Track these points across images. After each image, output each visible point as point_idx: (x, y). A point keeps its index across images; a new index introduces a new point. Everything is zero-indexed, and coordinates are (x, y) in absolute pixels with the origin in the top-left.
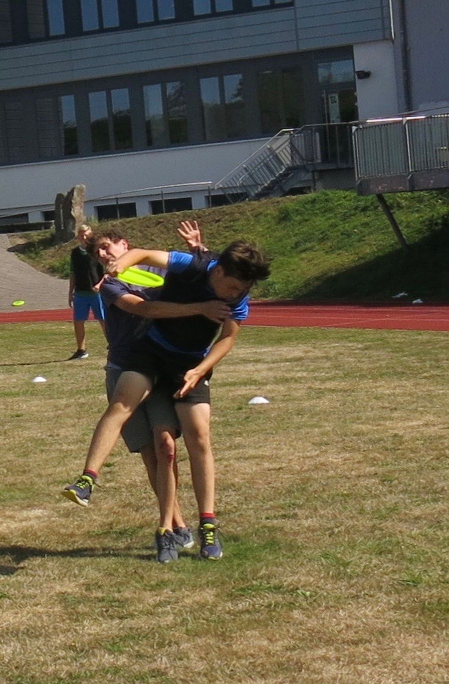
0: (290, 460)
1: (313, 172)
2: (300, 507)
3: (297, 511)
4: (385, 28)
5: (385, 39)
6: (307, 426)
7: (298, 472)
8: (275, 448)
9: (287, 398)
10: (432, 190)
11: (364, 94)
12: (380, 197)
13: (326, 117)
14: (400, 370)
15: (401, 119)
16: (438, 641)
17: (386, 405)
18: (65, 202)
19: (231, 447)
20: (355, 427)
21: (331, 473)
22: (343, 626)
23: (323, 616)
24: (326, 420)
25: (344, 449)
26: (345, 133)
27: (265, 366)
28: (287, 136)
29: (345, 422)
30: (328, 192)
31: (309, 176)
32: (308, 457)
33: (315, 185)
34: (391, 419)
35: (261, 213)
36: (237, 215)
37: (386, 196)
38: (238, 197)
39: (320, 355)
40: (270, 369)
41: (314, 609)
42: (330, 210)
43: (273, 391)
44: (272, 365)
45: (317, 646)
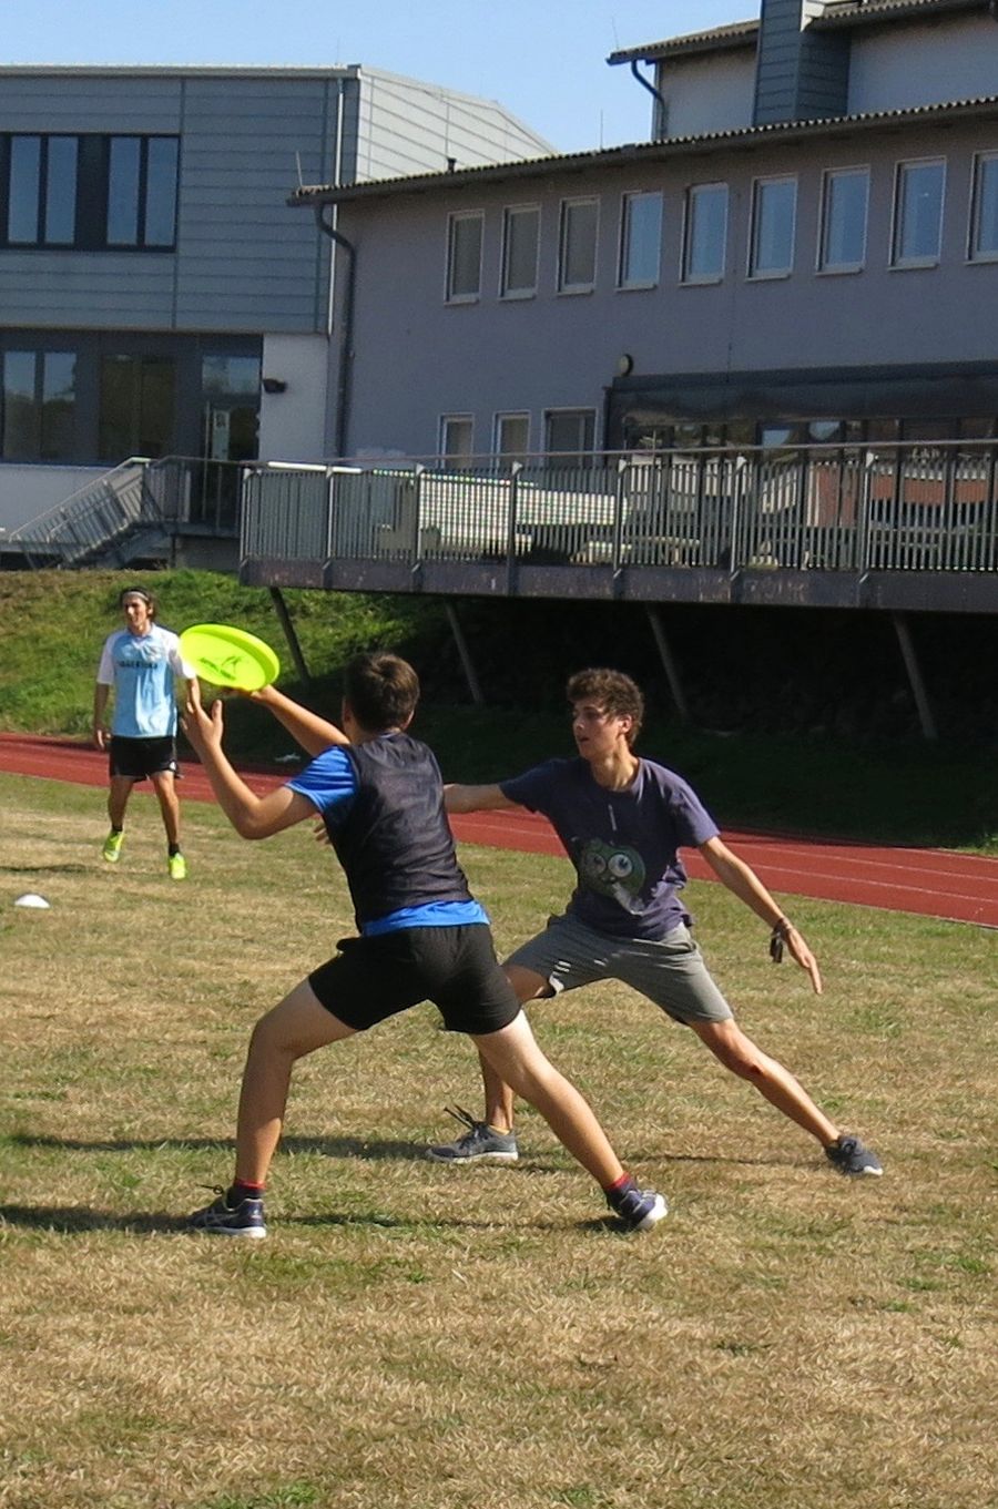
0: (70, 1005)
1: (174, 536)
2: (73, 1082)
3: (67, 1088)
4: (319, 314)
5: (316, 333)
6: (105, 953)
7: (80, 1027)
8: (47, 983)
9: (79, 904)
10: (359, 592)
11: (273, 419)
12: (275, 593)
13: (204, 449)
14: (268, 878)
15: (323, 468)
16: (260, 1320)
17: (238, 932)
20: (182, 961)
21: (133, 1032)
22: (113, 1281)
23: (83, 1263)
24: (137, 946)
25: (159, 997)
26: (233, 474)
27: (53, 846)
28: (138, 471)
29: (167, 952)
30: (193, 573)
31: (166, 542)
32: (98, 1003)
33: (174, 557)
34: (241, 955)
35: (79, 593)
36: (40, 591)
37: (286, 593)
38: (45, 561)
39: (144, 838)
40: (60, 853)
41: (72, 1250)
42: (194, 603)
43: (59, 889)
44: (63, 846)
45: (65, 1311)
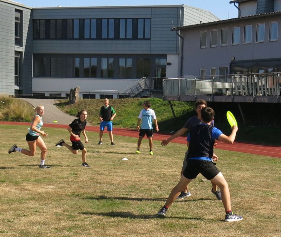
0: (132, 178)
1: (151, 92)
2: (133, 192)
3: (131, 193)
4: (177, 51)
5: (176, 54)
6: (139, 168)
7: (134, 182)
8: (128, 174)
9: (134, 159)
10: (185, 101)
11: (169, 70)
12: (169, 102)
13: (156, 75)
14: (168, 154)
15: (178, 79)
16: (167, 235)
17: (163, 164)
18: (73, 91)
19: (114, 172)
20: (153, 170)
21: (144, 183)
22: (140, 228)
23: (134, 225)
24: (144, 167)
25: (148, 176)
26: (161, 80)
27: (129, 149)
28: (144, 80)
29: (150, 168)
30: (154, 98)
31: (149, 93)
32: (137, 178)
33: (151, 95)
34: (164, 168)
35: (133, 102)
36: (126, 102)
37: (171, 102)
38: (127, 97)
39: (146, 147)
40: (130, 150)
41: (132, 223)
42: (154, 104)
43: (130, 157)
44: (131, 149)
45: (131, 234)
